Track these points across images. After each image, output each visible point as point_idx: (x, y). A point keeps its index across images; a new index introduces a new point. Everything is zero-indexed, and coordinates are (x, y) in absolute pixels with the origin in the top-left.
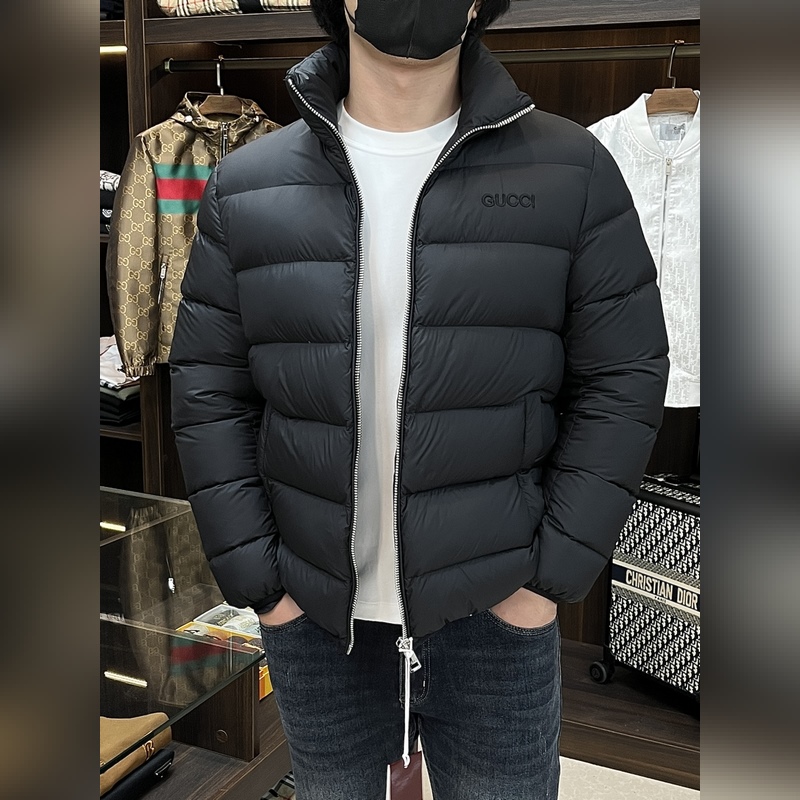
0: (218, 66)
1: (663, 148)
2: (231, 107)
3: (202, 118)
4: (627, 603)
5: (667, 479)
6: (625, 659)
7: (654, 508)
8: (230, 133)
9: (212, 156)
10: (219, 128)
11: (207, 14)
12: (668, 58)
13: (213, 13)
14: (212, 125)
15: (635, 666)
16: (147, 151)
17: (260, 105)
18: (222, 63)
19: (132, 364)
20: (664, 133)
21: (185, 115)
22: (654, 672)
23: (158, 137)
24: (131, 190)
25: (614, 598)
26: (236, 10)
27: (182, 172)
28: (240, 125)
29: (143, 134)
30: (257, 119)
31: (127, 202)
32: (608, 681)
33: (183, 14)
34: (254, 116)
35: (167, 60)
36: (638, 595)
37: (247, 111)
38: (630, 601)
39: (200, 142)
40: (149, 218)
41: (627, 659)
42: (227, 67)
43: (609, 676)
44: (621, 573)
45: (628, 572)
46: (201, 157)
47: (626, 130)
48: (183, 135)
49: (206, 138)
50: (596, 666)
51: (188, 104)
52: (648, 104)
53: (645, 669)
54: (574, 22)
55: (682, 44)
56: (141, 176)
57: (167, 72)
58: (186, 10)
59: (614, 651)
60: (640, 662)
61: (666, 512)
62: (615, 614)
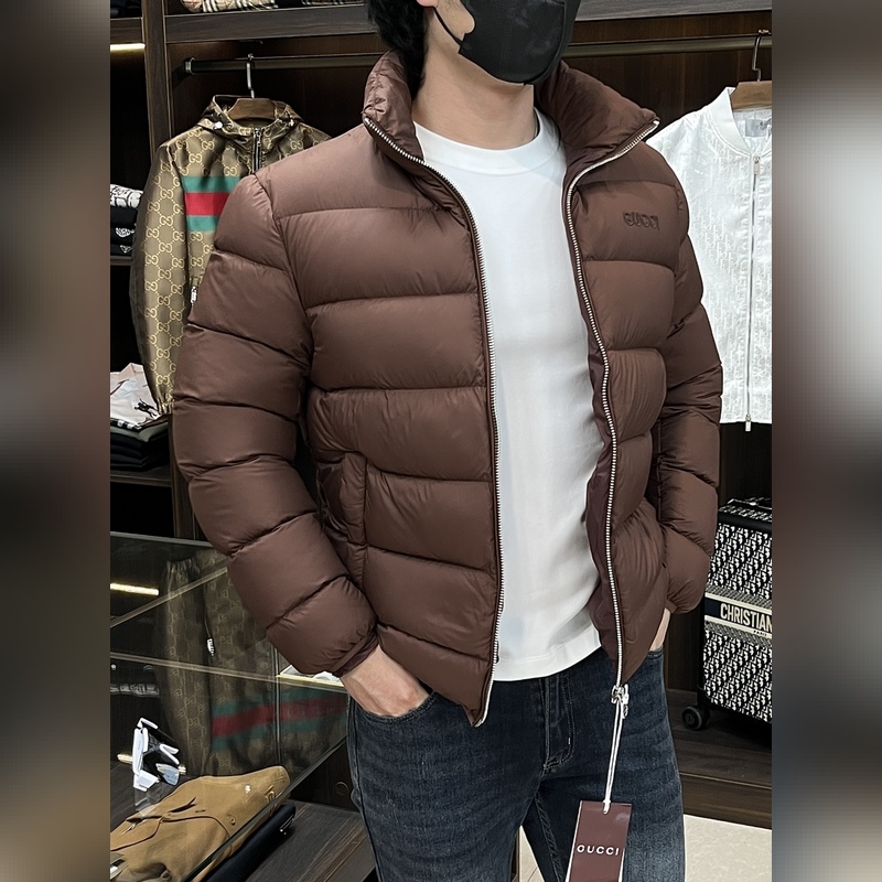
0: (248, 65)
1: (749, 145)
2: (264, 111)
3: (233, 124)
4: (723, 640)
5: (760, 503)
6: (722, 701)
7: (750, 535)
8: (264, 140)
9: (244, 165)
10: (252, 134)
11: (238, 9)
12: (753, 49)
13: (244, 8)
14: (244, 131)
15: (734, 708)
16: (173, 163)
17: (293, 107)
18: (252, 62)
19: (165, 401)
20: (749, 128)
21: (214, 122)
22: (756, 713)
23: (185, 146)
24: (156, 206)
25: (708, 636)
26: (271, 5)
27: (212, 185)
28: (275, 131)
29: (168, 144)
30: (292, 123)
31: (152, 220)
32: (703, 727)
33: (210, 9)
34: (288, 120)
35: (188, 60)
36: (735, 630)
37: (281, 115)
38: (726, 638)
39: (229, 150)
40: (178, 237)
41: (725, 701)
42: (257, 67)
43: (704, 721)
44: (714, 607)
45: (723, 606)
46: (232, 168)
47: (710, 127)
48: (212, 144)
49: (237, 147)
50: (689, 711)
51: (217, 109)
52: (732, 98)
53: (746, 711)
54: (651, 12)
55: (766, 34)
56: (167, 190)
57: (188, 74)
58: (214, 5)
59: (709, 693)
60: (740, 704)
61: (763, 538)
62: (710, 653)
